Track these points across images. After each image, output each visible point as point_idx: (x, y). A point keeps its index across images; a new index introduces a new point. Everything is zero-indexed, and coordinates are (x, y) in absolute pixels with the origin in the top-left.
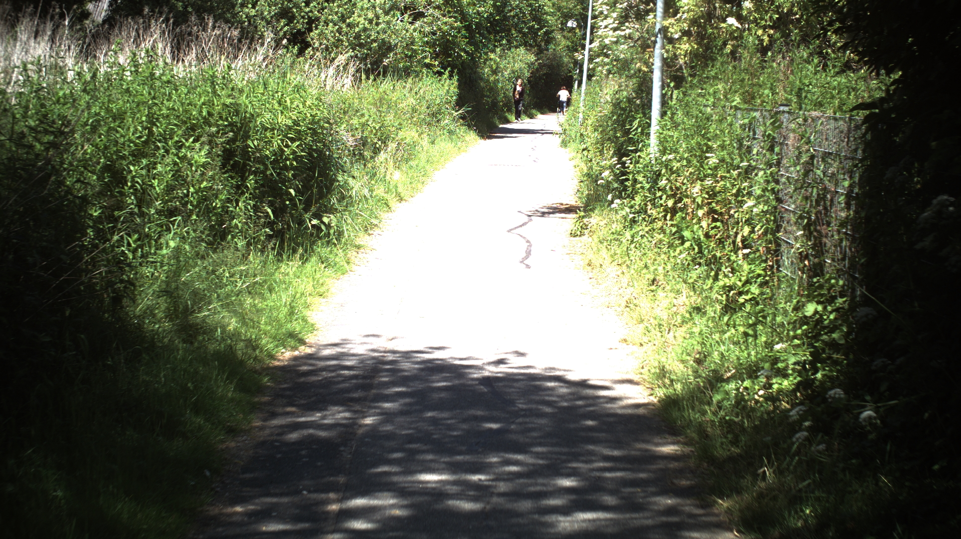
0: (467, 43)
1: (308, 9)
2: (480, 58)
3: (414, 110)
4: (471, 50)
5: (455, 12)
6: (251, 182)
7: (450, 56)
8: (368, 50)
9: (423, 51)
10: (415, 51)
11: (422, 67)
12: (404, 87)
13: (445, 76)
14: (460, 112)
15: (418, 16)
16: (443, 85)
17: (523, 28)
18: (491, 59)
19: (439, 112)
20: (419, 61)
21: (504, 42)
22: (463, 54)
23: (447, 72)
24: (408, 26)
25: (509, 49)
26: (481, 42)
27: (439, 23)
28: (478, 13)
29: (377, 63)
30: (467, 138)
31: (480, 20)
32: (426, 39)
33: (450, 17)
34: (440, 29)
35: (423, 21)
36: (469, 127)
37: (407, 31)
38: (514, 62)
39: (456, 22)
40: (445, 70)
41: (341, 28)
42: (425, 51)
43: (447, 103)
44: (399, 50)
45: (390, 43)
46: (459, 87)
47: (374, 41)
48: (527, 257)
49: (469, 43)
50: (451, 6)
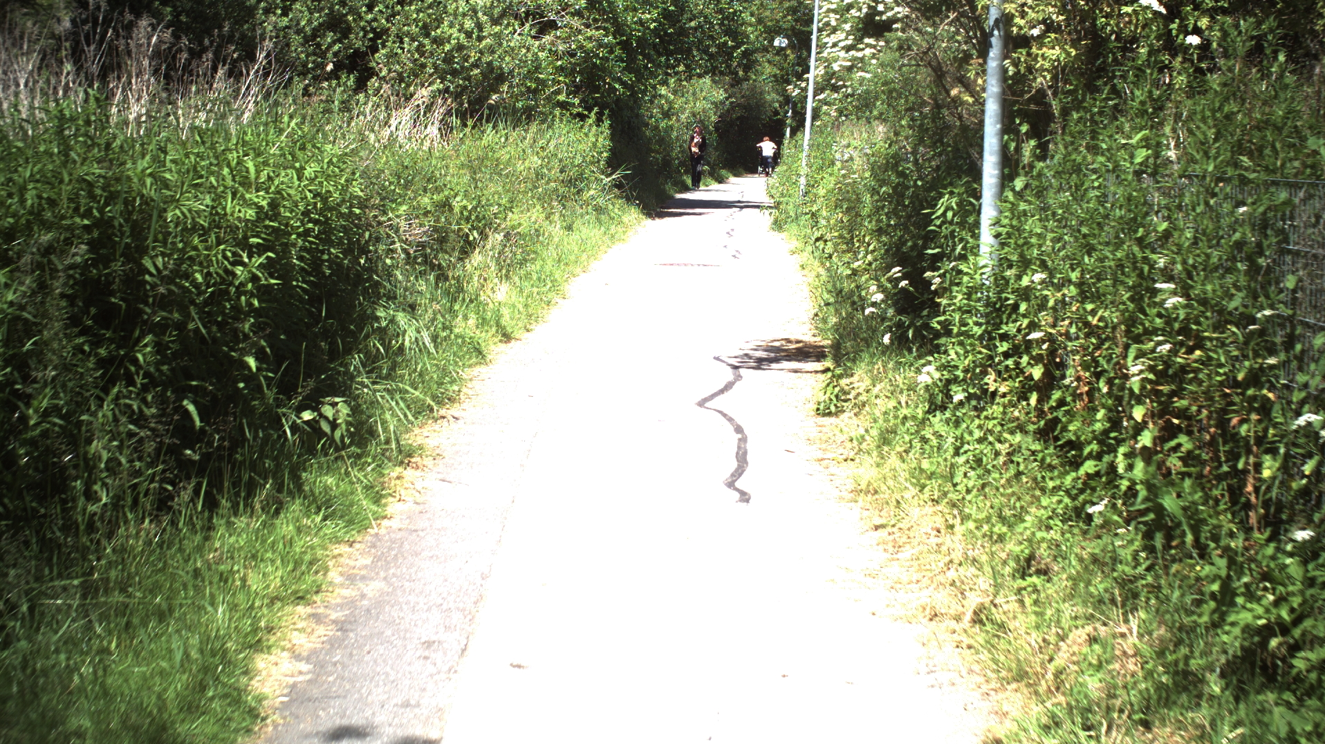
0: (624, 69)
1: (370, 16)
2: (644, 93)
3: (539, 176)
4: (631, 80)
5: (605, 21)
7: (597, 89)
8: (464, 79)
9: (555, 82)
10: (543, 83)
11: (553, 107)
12: (524, 139)
13: (590, 121)
14: (614, 176)
15: (546, 27)
16: (586, 135)
17: (708, 47)
18: (660, 96)
19: (581, 177)
20: (548, 99)
21: (681, 68)
22: (617, 86)
23: (592, 114)
24: (530, 41)
25: (689, 79)
26: (646, 67)
27: (580, 38)
28: (641, 22)
29: (479, 101)
30: (625, 219)
31: (644, 34)
32: (559, 63)
33: (597, 29)
34: (581, 47)
35: (555, 36)
36: (629, 199)
37: (529, 50)
38: (695, 100)
39: (606, 36)
40: (590, 111)
41: (421, 45)
42: (559, 83)
43: (592, 163)
44: (516, 80)
45: (501, 68)
46: (613, 137)
47: (475, 65)
48: (739, 472)
49: (628, 69)
50: (598, 11)
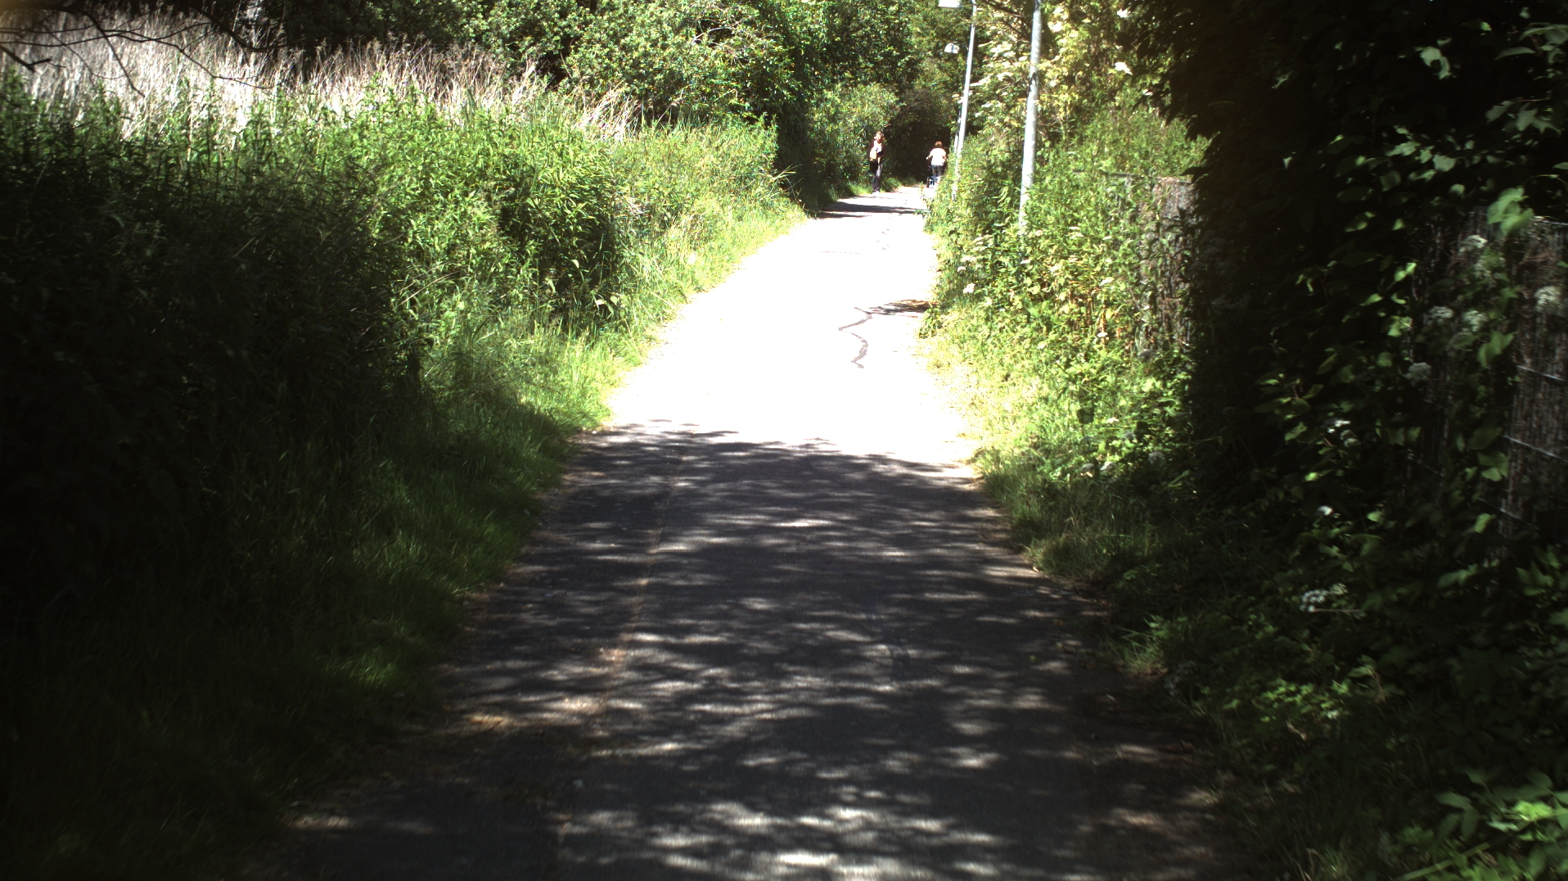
0: (792, 76)
1: (564, 23)
2: (811, 97)
3: (714, 173)
4: (798, 87)
5: (776, 30)
6: (531, 247)
7: (766, 94)
8: (649, 83)
9: (728, 87)
10: (716, 87)
11: (726, 111)
12: (701, 139)
13: (759, 124)
14: (779, 176)
15: (721, 35)
16: (755, 137)
17: (875, 55)
18: (826, 99)
19: (749, 176)
20: (722, 102)
21: (847, 75)
22: (785, 92)
23: (761, 119)
24: (709, 50)
25: (855, 85)
26: (813, 74)
27: (752, 46)
28: (810, 32)
29: (661, 104)
30: (790, 214)
31: (812, 42)
32: (733, 69)
33: (768, 38)
34: (753, 55)
35: (729, 44)
36: (792, 198)
37: (706, 58)
38: (863, 105)
39: (777, 45)
40: (759, 115)
41: (612, 51)
42: (731, 87)
43: (761, 163)
44: (694, 85)
45: (680, 74)
46: (779, 140)
47: (660, 71)
48: (860, 357)
49: (796, 77)
50: (770, 21)
